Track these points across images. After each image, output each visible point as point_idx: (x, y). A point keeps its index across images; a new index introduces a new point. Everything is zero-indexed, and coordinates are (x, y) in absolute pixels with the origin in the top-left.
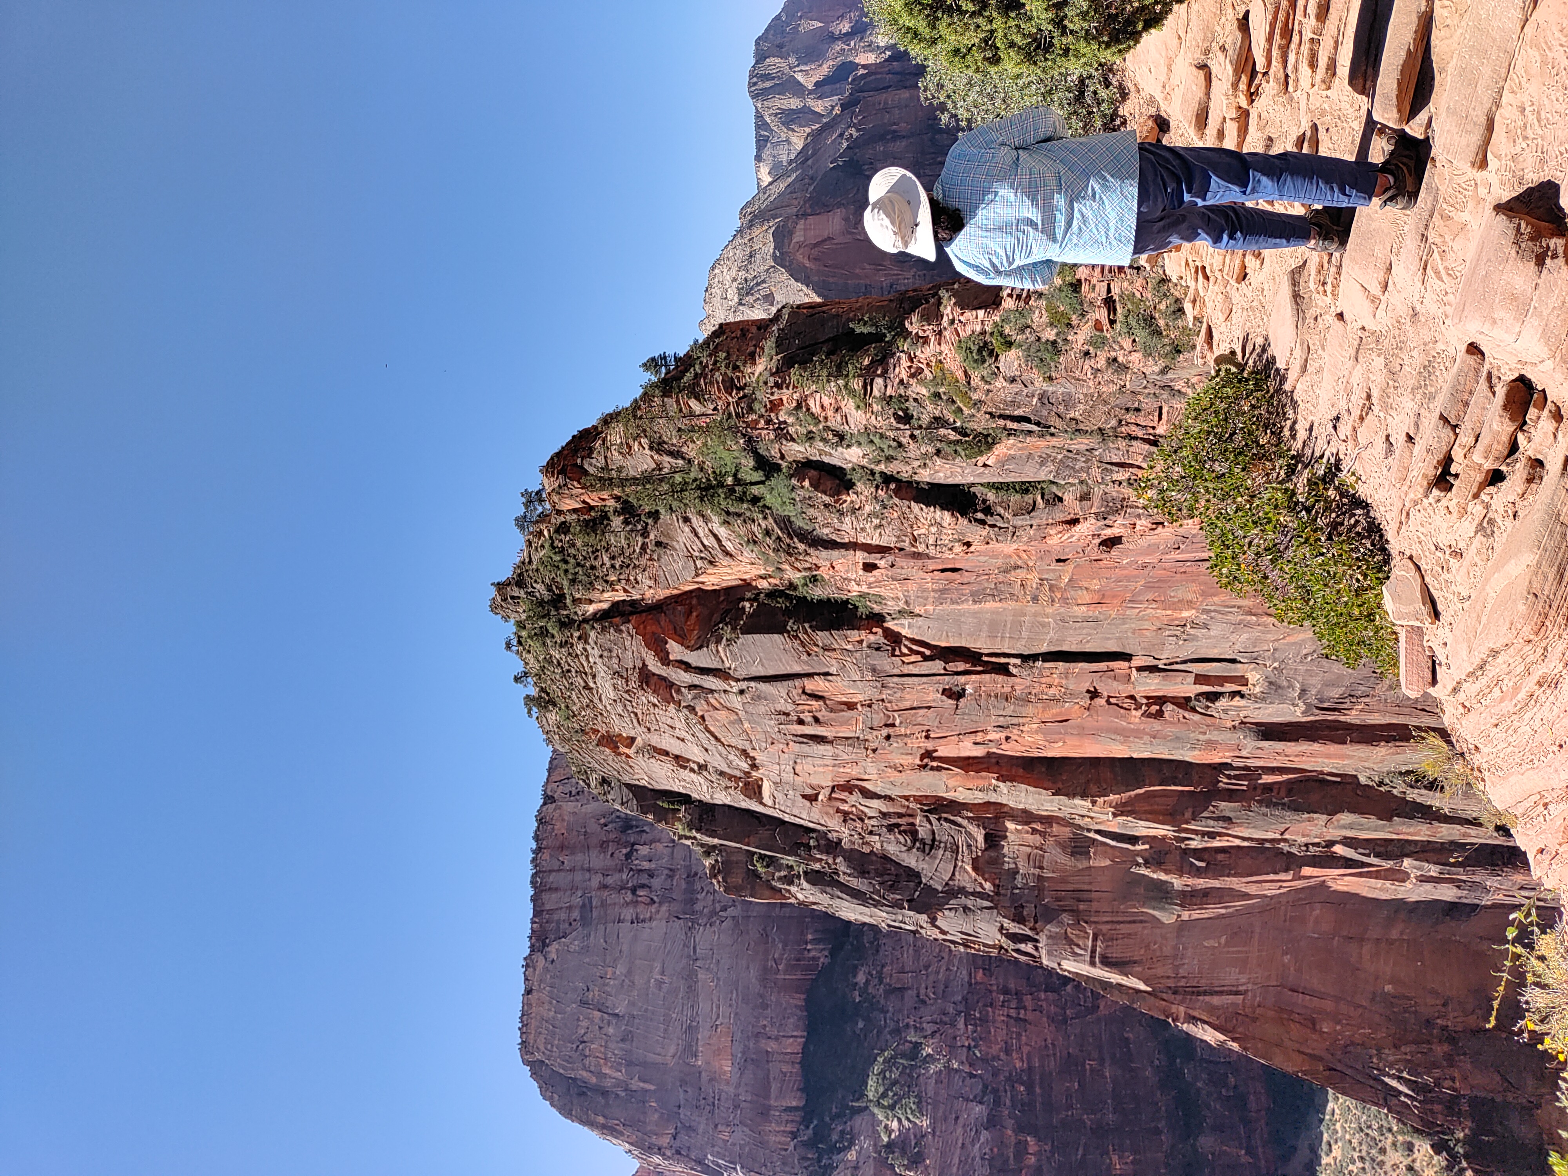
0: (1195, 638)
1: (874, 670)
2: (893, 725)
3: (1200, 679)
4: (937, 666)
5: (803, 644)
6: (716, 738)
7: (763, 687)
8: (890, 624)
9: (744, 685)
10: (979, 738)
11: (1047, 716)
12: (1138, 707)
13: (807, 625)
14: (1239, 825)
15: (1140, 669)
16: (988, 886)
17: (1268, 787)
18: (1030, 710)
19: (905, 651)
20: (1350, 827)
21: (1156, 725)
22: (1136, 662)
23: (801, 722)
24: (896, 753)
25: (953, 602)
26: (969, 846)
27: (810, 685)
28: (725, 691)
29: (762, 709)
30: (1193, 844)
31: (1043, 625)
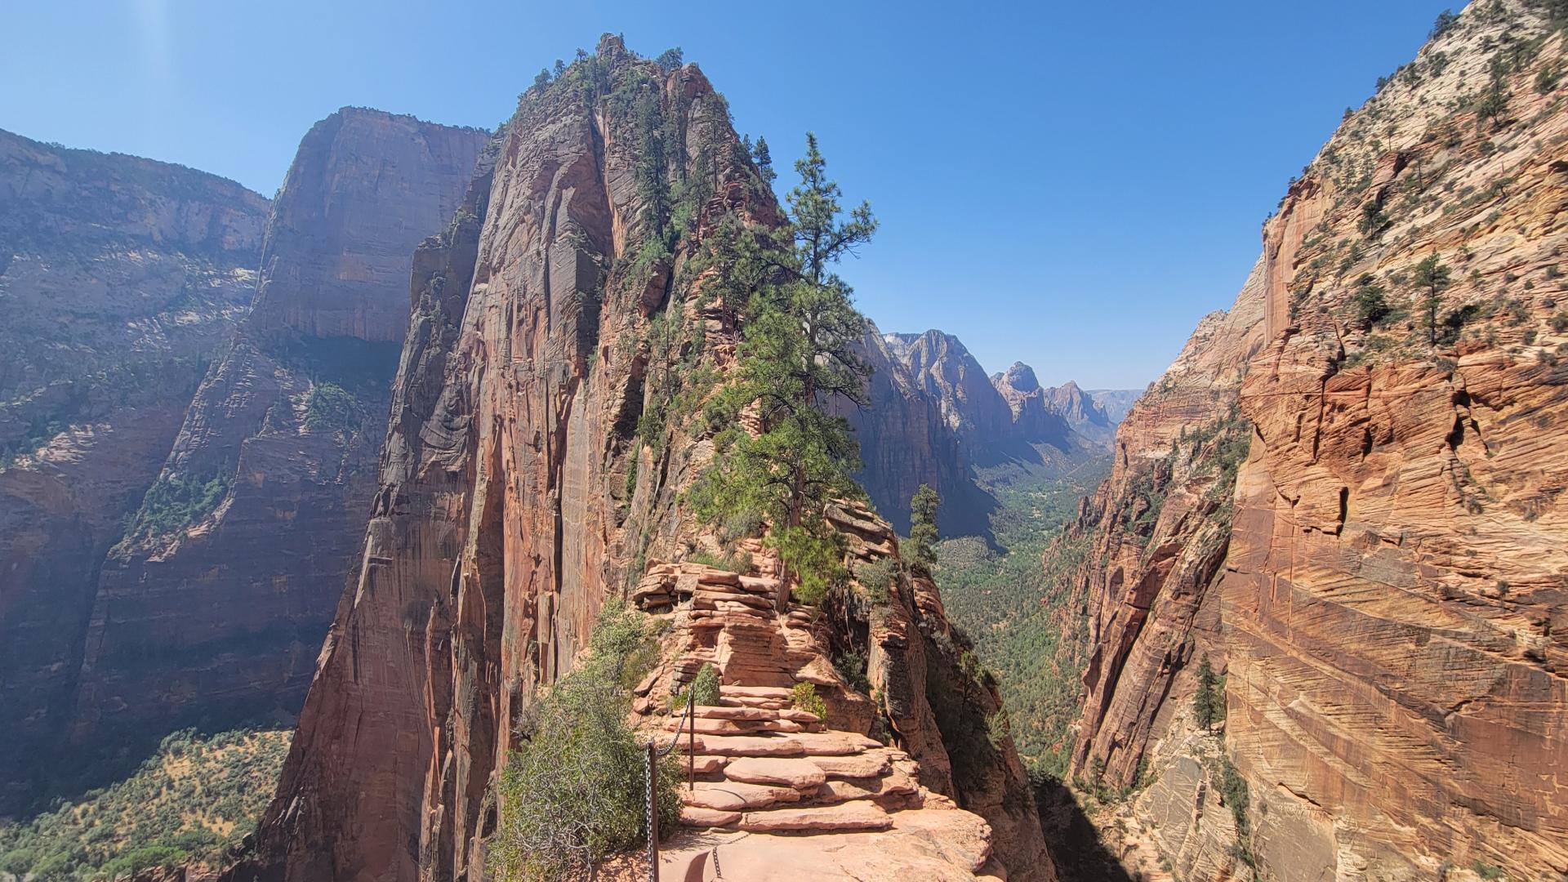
0: (568, 646)
1: (551, 370)
2: (518, 390)
3: (545, 646)
4: (553, 427)
5: (569, 305)
6: (511, 235)
7: (541, 272)
8: (581, 383)
9: (543, 256)
10: (511, 465)
11: (525, 522)
12: (531, 597)
13: (581, 309)
14: (462, 678)
15: (551, 598)
16: (422, 474)
17: (487, 700)
18: (528, 507)
19: (563, 397)
20: (462, 764)
21: (520, 612)
22: (556, 595)
23: (520, 308)
24: (502, 393)
25: (591, 435)
26: (449, 459)
27: (542, 314)
28: (540, 239)
29: (528, 273)
30: (453, 640)
31: (577, 517)
